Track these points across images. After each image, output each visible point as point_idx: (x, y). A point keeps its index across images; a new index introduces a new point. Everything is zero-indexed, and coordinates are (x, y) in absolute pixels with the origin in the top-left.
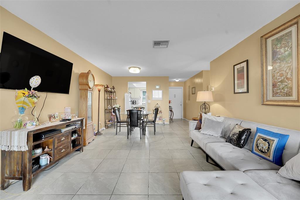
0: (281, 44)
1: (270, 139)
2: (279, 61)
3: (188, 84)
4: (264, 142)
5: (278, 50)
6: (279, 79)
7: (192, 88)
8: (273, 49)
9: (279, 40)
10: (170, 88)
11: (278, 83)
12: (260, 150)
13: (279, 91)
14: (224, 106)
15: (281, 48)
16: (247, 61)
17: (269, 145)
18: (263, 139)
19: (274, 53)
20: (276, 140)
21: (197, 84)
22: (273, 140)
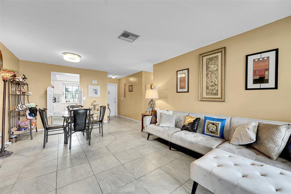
0: (212, 62)
1: (216, 123)
2: (210, 73)
3: (123, 82)
4: (213, 125)
5: (210, 66)
6: (210, 84)
7: (129, 86)
8: (207, 64)
9: (211, 59)
10: (108, 85)
11: (210, 87)
12: (210, 132)
13: (210, 92)
14: (167, 102)
15: (212, 64)
16: (188, 69)
17: (217, 127)
18: (211, 123)
19: (207, 67)
20: (220, 123)
21: (132, 82)
22: (219, 124)
